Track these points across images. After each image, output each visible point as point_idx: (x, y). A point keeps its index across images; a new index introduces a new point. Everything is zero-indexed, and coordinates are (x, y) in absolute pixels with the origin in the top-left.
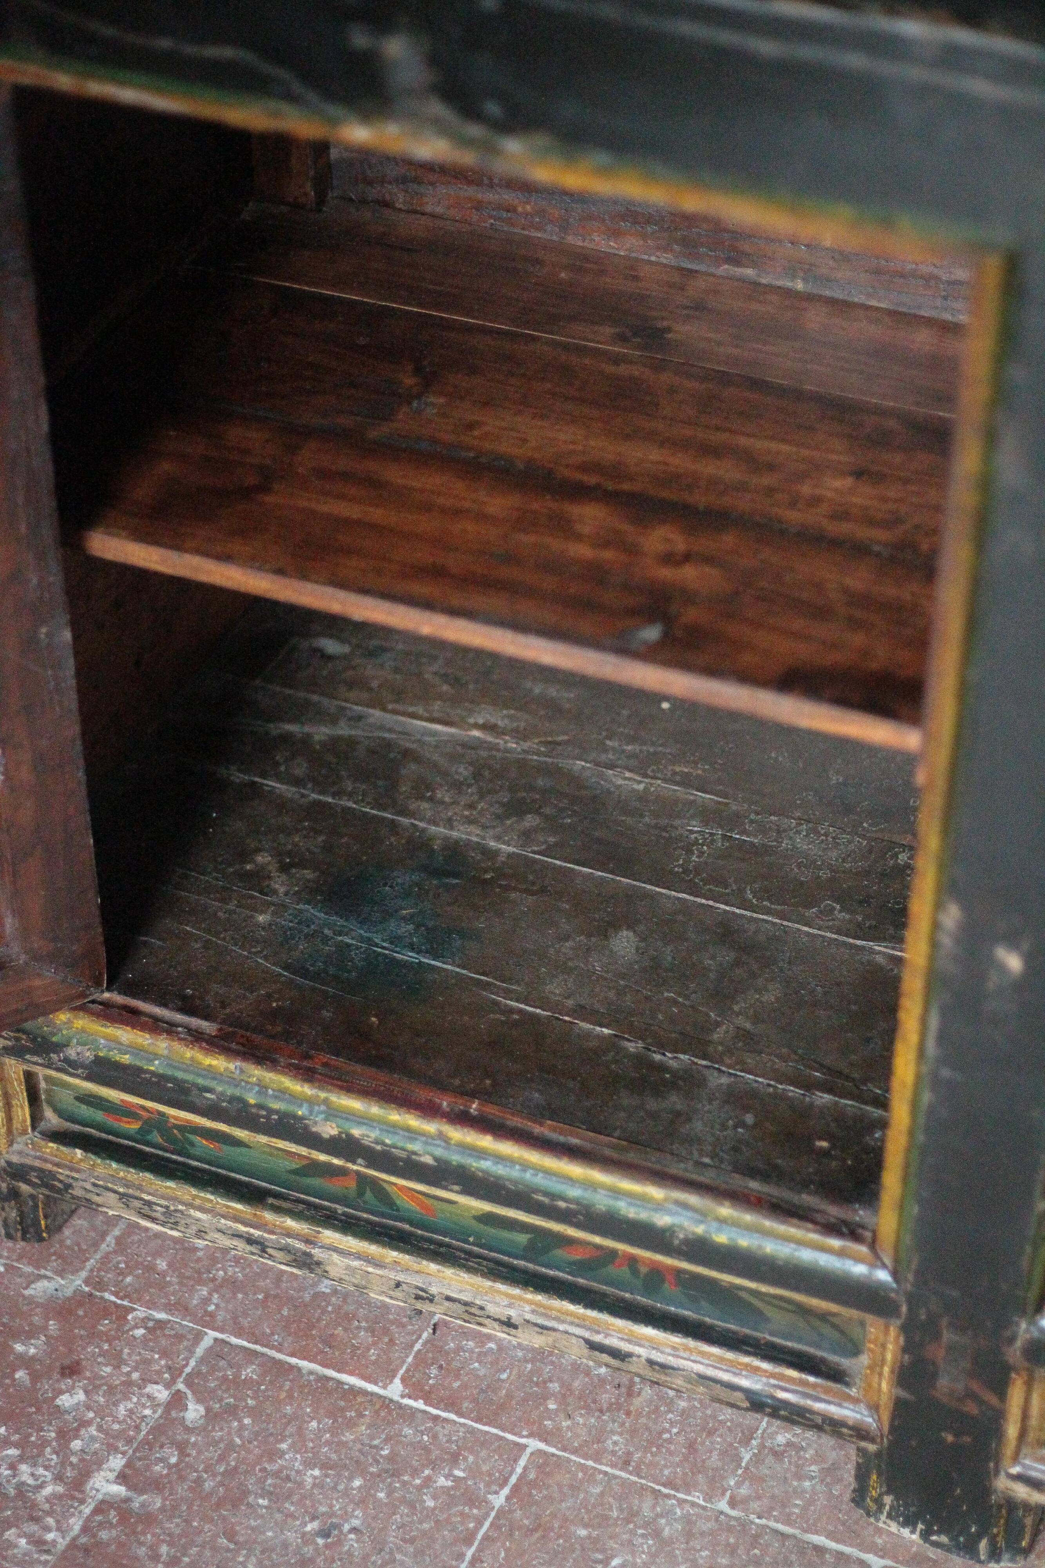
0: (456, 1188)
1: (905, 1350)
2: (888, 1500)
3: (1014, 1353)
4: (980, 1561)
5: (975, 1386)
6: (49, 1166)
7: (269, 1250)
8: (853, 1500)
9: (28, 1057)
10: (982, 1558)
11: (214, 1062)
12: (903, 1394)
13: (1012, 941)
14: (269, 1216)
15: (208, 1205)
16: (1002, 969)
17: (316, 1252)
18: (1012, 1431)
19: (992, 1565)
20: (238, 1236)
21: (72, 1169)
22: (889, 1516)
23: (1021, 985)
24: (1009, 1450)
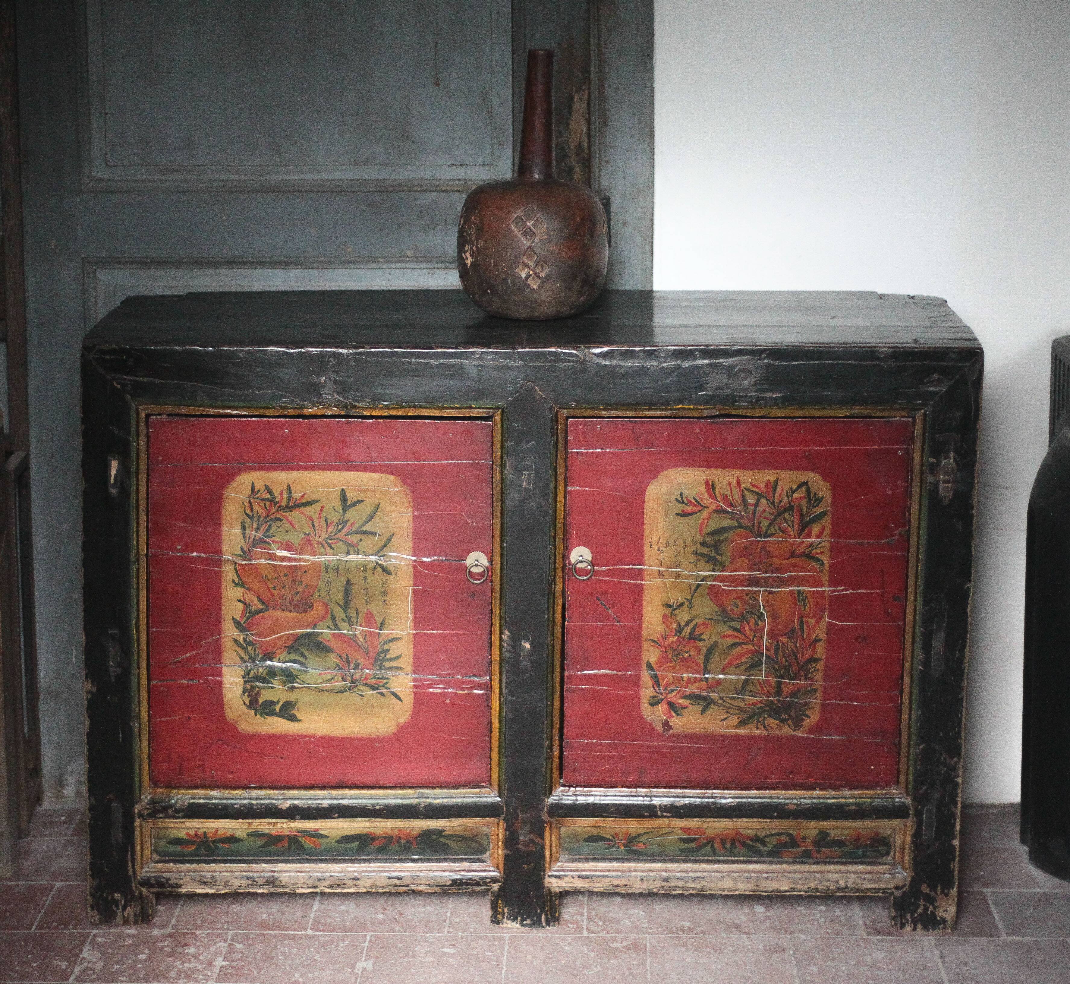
0: (336, 816)
1: (506, 830)
2: (506, 910)
3: (545, 815)
4: (543, 927)
5: (532, 837)
6: (159, 874)
7: (257, 880)
8: (492, 921)
9: (158, 815)
10: (544, 924)
11: (237, 792)
12: (507, 852)
13: (526, 638)
14: (254, 865)
15: (229, 869)
16: (525, 648)
17: (276, 875)
18: (547, 854)
19: (548, 928)
20: (243, 877)
21: (169, 872)
22: (508, 919)
23: (531, 653)
24: (547, 865)
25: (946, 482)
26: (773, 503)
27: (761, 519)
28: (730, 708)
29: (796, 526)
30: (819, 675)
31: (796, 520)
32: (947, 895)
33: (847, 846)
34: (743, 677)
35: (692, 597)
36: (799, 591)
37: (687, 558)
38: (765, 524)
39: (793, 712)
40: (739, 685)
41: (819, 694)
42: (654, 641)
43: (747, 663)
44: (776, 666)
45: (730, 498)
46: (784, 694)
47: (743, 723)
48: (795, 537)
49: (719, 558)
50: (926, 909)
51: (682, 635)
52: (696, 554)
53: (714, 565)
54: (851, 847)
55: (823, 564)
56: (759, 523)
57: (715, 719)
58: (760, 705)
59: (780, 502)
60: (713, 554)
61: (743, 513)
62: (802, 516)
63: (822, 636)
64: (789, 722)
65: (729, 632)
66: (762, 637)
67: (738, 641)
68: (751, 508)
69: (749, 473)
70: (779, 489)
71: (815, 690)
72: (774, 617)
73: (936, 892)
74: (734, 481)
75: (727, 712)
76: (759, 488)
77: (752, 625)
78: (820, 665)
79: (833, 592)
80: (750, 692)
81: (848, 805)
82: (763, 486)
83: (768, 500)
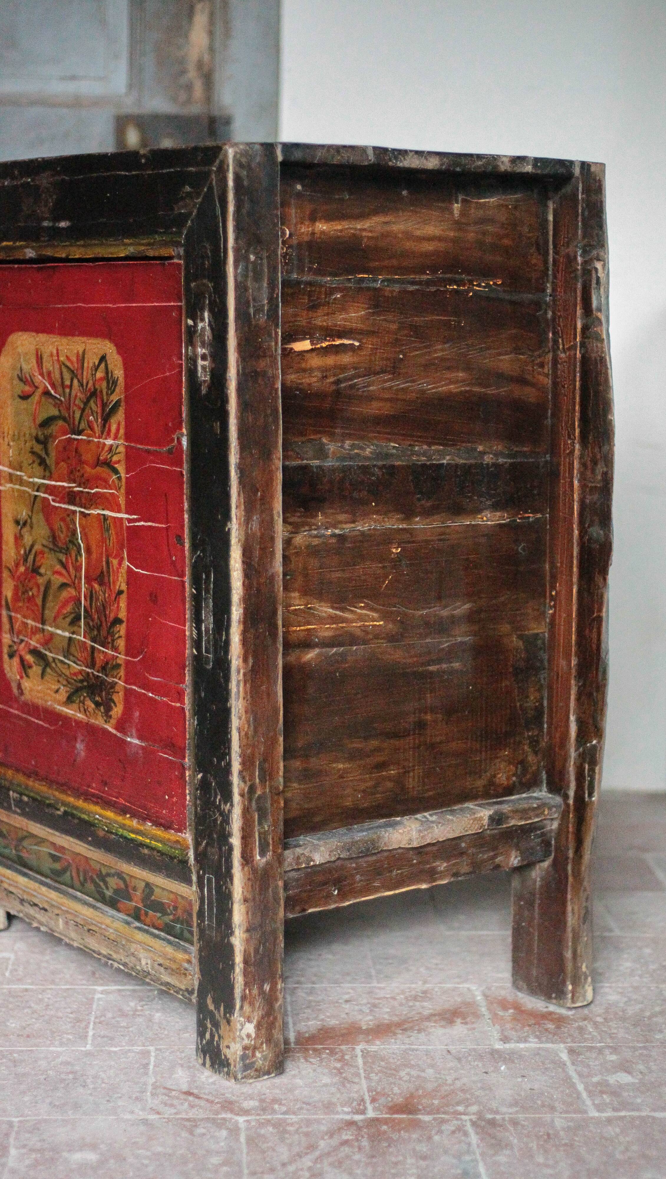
25: (204, 357)
26: (82, 385)
27: (75, 408)
28: (60, 676)
29: (100, 420)
30: (121, 643)
31: (99, 410)
32: (229, 1022)
33: (169, 915)
34: (67, 634)
35: (32, 512)
36: (104, 515)
37: (27, 459)
38: (77, 415)
39: (104, 693)
40: (65, 644)
41: (122, 672)
42: (10, 570)
43: (71, 613)
44: (91, 624)
45: (52, 375)
46: (96, 668)
47: (69, 700)
48: (99, 437)
49: (48, 462)
50: (212, 1036)
51: (28, 565)
52: (33, 453)
53: (45, 470)
54: (171, 917)
55: (119, 478)
56: (74, 412)
57: (50, 689)
58: (80, 677)
59: (87, 383)
60: (43, 455)
61: (63, 399)
62: (104, 405)
63: (124, 587)
64: (102, 708)
65: (58, 567)
66: (81, 578)
67: (65, 581)
68: (67, 390)
69: (65, 340)
70: (86, 365)
71: (118, 666)
72: (88, 551)
73: (219, 1011)
74: (55, 352)
75: (59, 681)
76: (72, 363)
77: (74, 558)
78: (122, 629)
79: (130, 521)
80: (74, 656)
81: (142, 845)
82: (74, 359)
83: (79, 381)
